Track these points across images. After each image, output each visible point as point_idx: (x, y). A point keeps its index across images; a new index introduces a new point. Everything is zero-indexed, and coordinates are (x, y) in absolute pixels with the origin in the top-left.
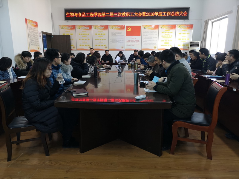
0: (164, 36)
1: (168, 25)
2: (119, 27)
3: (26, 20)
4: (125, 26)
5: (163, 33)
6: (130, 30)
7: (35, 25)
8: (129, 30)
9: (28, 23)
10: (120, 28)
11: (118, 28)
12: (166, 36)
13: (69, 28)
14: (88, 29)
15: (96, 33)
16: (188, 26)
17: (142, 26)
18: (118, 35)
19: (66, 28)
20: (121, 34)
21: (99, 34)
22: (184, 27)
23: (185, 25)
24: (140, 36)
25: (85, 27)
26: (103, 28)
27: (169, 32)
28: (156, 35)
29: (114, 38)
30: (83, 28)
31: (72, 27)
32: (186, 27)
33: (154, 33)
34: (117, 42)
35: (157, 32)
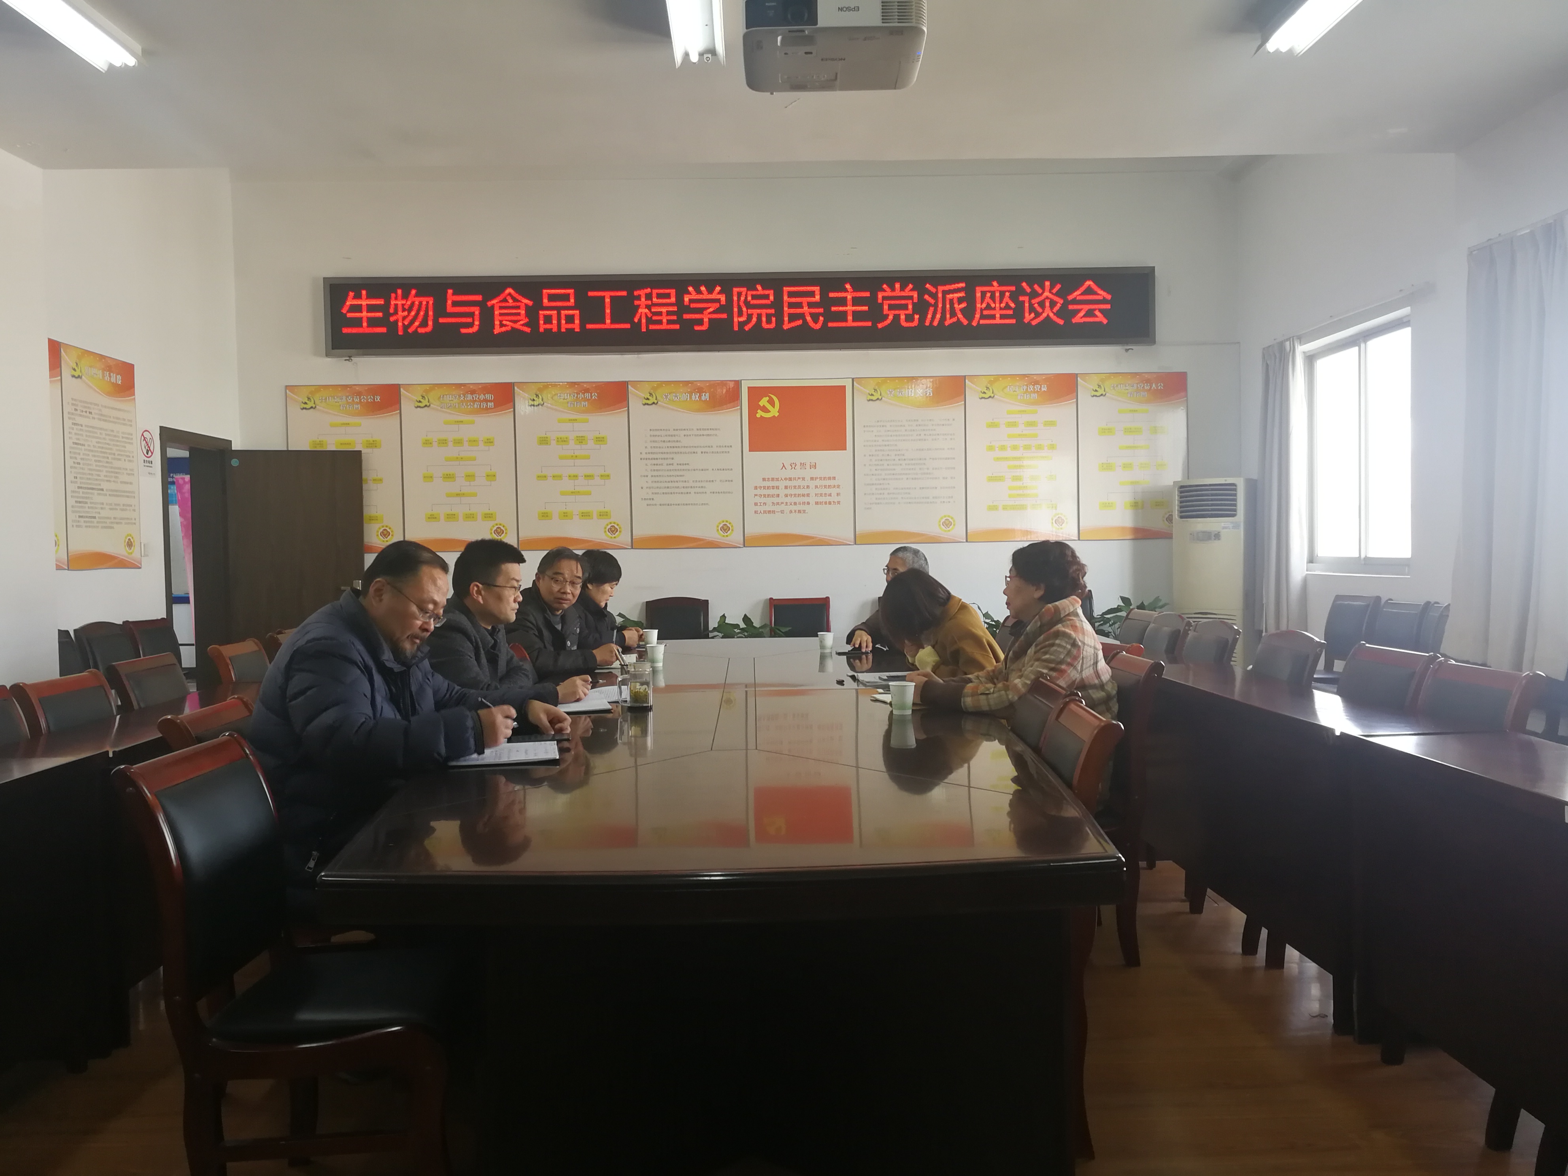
0: (1003, 448)
1: (1022, 376)
2: (700, 391)
3: (55, 348)
4: (738, 383)
5: (993, 425)
6: (774, 412)
7: (115, 385)
8: (767, 411)
9: (66, 372)
10: (706, 397)
11: (696, 397)
12: (1015, 448)
13: (353, 400)
14: (487, 404)
15: (545, 436)
16: (1151, 387)
17: (854, 386)
18: (695, 447)
19: (336, 402)
20: (716, 435)
21: (562, 441)
22: (1127, 389)
23: (1134, 375)
24: (844, 448)
25: (464, 395)
26: (589, 399)
27: (1031, 424)
28: (951, 439)
29: (665, 462)
30: (452, 400)
31: (374, 397)
32: (1143, 387)
33: (934, 430)
34: (689, 490)
35: (954, 420)
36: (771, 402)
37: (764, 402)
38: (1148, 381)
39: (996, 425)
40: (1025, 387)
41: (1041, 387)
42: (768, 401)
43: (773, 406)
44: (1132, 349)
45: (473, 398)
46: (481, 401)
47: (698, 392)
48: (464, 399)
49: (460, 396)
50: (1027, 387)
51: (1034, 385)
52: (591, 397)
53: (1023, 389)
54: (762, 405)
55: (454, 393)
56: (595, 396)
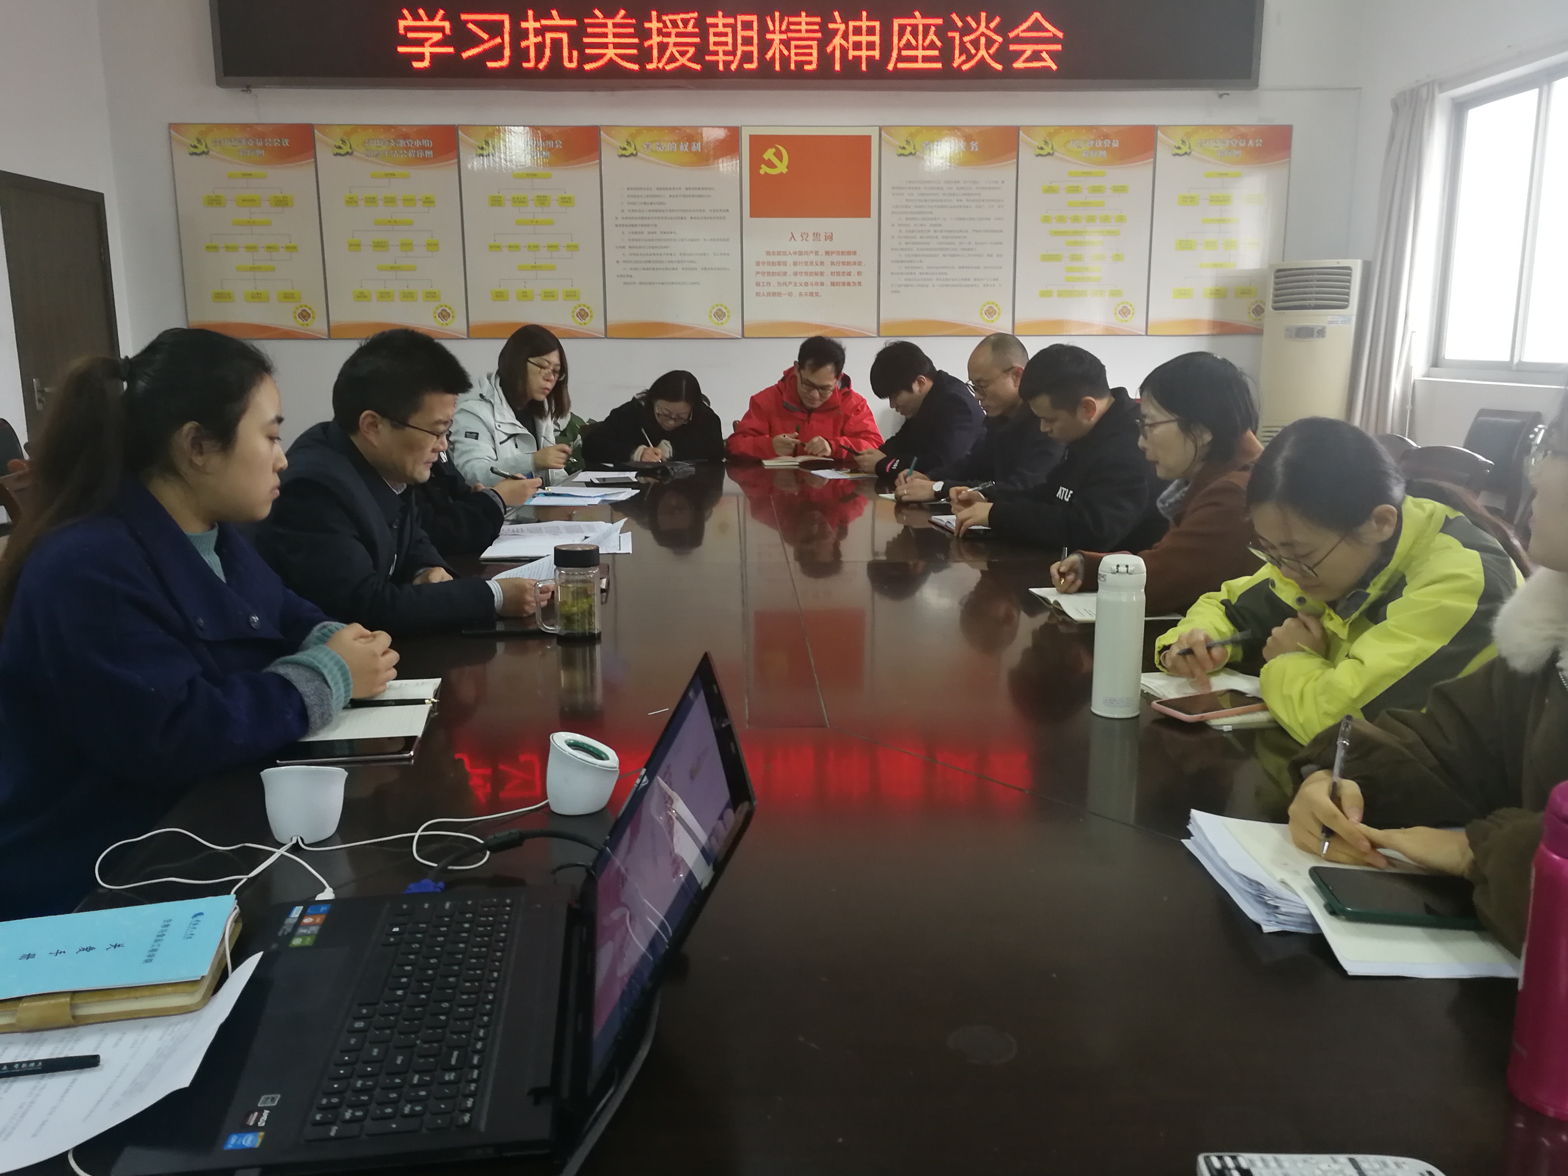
0: (1061, 219)
1: (1090, 128)
2: (690, 139)
4: (737, 131)
5: (1050, 190)
6: (782, 167)
8: (773, 166)
11: (684, 147)
12: (1076, 219)
13: (255, 145)
14: (424, 153)
15: (497, 194)
16: (1247, 142)
17: (882, 136)
18: (684, 211)
19: (234, 146)
20: (709, 196)
21: (519, 202)
22: (1218, 147)
23: (1228, 128)
24: (867, 215)
25: (395, 140)
26: (552, 148)
27: (1097, 190)
28: (999, 207)
29: (646, 230)
30: (380, 147)
31: (281, 140)
32: (1238, 145)
33: (979, 194)
34: (674, 265)
35: (1003, 182)
36: (779, 155)
37: (769, 154)
38: (1244, 137)
39: (1054, 191)
40: (1092, 142)
41: (1112, 141)
42: (774, 154)
43: (780, 159)
44: (1228, 94)
45: (406, 144)
46: (416, 149)
47: (687, 140)
48: (395, 145)
49: (389, 141)
50: (1095, 142)
51: (1103, 140)
52: (555, 145)
53: (1090, 145)
54: (766, 159)
55: (382, 137)
56: (559, 145)
